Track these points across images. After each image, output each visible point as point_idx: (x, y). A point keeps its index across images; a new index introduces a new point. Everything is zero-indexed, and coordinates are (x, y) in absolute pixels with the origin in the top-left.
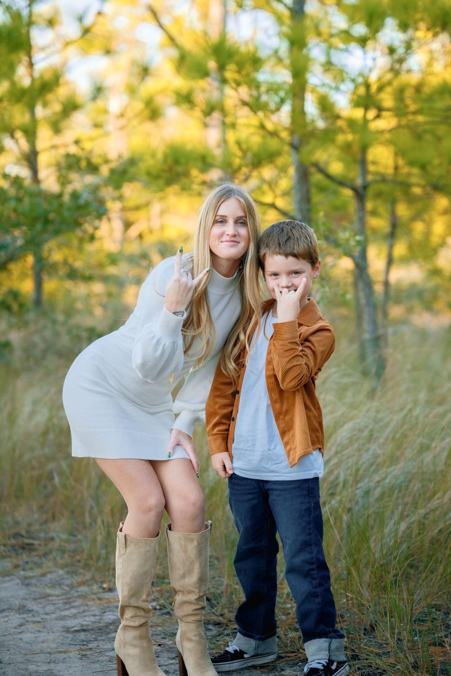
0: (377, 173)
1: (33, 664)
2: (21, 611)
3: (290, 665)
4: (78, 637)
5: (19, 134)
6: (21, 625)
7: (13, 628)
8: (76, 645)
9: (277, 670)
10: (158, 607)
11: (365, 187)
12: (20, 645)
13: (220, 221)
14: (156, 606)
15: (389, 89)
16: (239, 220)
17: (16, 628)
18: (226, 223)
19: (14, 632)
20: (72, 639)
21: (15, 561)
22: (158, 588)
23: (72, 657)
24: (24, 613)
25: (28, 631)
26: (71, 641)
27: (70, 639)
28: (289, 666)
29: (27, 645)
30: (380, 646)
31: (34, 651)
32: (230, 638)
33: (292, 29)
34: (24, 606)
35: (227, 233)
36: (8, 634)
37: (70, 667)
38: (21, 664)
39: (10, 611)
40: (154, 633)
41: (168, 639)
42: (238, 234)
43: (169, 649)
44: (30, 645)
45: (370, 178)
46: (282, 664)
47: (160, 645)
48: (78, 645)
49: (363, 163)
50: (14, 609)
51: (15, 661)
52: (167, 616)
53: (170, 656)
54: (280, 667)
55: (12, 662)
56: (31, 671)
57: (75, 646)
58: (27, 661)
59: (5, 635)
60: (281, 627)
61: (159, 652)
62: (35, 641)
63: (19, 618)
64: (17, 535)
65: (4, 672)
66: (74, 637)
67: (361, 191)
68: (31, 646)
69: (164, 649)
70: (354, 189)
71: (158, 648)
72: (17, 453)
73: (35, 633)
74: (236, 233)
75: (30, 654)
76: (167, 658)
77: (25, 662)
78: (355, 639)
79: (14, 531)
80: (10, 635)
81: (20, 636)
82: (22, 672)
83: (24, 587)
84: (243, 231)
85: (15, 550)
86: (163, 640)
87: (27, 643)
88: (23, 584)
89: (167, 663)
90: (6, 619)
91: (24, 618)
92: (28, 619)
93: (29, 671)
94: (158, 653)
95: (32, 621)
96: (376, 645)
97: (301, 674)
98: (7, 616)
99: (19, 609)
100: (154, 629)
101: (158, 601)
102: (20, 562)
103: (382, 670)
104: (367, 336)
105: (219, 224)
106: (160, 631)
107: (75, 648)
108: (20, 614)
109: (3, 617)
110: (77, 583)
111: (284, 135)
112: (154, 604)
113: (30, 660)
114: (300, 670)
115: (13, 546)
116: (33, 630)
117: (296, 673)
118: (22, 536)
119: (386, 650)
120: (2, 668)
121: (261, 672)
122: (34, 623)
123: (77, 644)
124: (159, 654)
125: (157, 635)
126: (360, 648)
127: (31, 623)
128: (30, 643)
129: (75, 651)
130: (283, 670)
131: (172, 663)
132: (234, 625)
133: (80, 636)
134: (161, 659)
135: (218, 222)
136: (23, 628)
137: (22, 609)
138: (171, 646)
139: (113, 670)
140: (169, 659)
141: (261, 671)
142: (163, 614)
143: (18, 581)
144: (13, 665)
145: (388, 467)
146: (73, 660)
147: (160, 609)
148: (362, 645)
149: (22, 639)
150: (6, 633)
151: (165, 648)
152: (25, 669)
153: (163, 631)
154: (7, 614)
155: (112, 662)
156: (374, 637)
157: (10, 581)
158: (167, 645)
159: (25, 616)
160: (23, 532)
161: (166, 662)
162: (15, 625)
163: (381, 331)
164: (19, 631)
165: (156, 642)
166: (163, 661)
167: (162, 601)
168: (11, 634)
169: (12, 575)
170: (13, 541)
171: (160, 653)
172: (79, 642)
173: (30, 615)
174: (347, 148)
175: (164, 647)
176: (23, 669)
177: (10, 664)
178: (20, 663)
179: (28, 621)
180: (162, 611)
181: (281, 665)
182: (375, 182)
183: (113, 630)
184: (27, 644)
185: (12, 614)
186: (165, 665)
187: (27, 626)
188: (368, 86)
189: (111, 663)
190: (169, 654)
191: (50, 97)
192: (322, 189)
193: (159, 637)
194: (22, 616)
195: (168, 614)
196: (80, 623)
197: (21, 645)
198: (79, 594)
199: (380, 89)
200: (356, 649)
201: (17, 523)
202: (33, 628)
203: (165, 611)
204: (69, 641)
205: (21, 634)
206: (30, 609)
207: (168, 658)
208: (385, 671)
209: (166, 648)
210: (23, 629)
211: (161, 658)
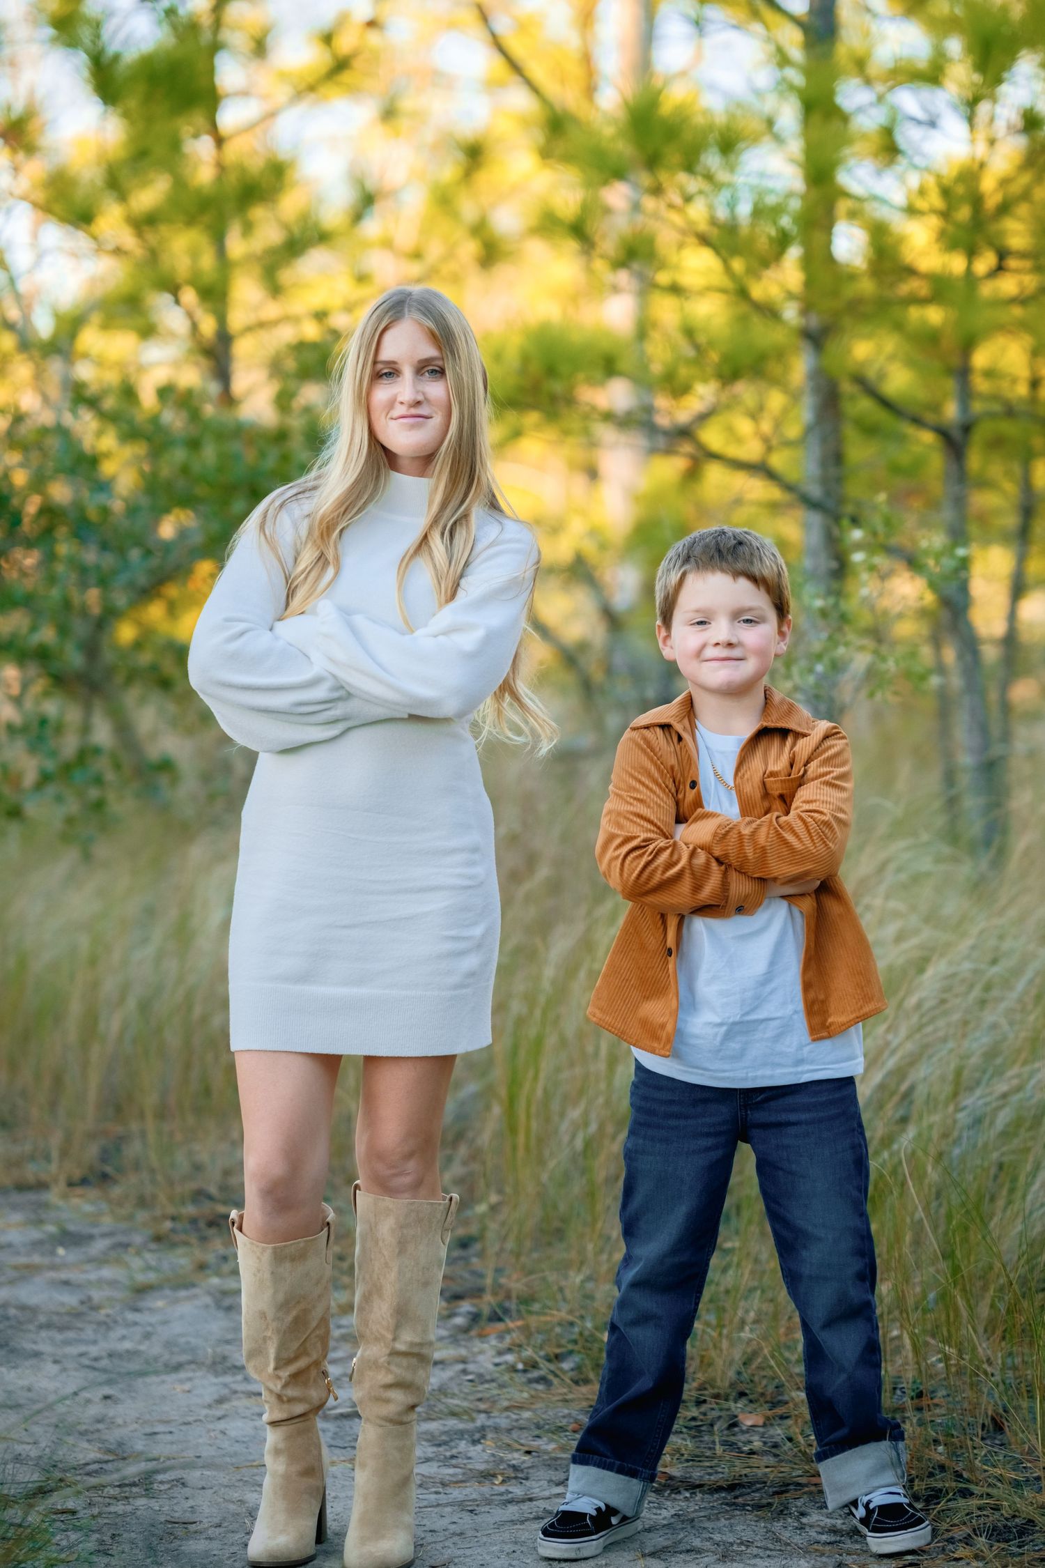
0: (995, 397)
1: (256, 1491)
2: (219, 1367)
3: (819, 1504)
4: (348, 1429)
5: (189, 296)
6: (221, 1401)
7: (205, 1407)
8: (345, 1448)
9: (790, 1514)
10: (520, 1366)
11: (967, 428)
12: (223, 1446)
13: (386, 374)
14: (516, 1363)
15: (1023, 210)
16: (426, 366)
17: (210, 1406)
18: (398, 376)
19: (206, 1416)
20: (336, 1433)
21: (198, 1254)
22: (519, 1323)
23: (339, 1475)
24: (225, 1373)
25: (238, 1414)
26: (333, 1439)
27: (330, 1434)
28: (817, 1505)
29: (237, 1447)
30: (1017, 1465)
31: (254, 1461)
32: (684, 1439)
33: (807, 72)
34: (225, 1358)
35: (400, 399)
36: (196, 1421)
37: (335, 1498)
38: (227, 1489)
39: (193, 1366)
40: (515, 1424)
41: (545, 1439)
42: (426, 399)
43: (549, 1462)
44: (245, 1445)
45: (977, 407)
46: (802, 1500)
47: (528, 1452)
48: (349, 1449)
49: (963, 373)
50: (203, 1364)
51: (214, 1482)
52: (540, 1387)
53: (554, 1479)
54: (796, 1507)
55: (209, 1484)
56: (251, 1505)
57: (343, 1451)
58: (241, 1484)
59: (188, 1423)
60: (796, 1416)
61: (529, 1468)
62: (254, 1437)
63: (215, 1384)
64: (200, 1196)
65: (192, 1507)
66: (338, 1429)
67: (956, 434)
68: (247, 1448)
69: (539, 1461)
70: (943, 433)
71: (525, 1458)
72: (197, 1011)
73: (252, 1420)
74: (420, 398)
75: (247, 1467)
76: (546, 1482)
77: (237, 1484)
78: (961, 1447)
79: (192, 1186)
80: (198, 1423)
81: (221, 1425)
82: (232, 1507)
83: (221, 1314)
84: (436, 390)
85: (198, 1230)
86: (534, 1441)
87: (237, 1441)
88: (218, 1306)
89: (547, 1493)
90: (187, 1386)
91: (225, 1385)
92: (235, 1387)
93: (247, 1505)
94: (525, 1470)
95: (243, 1392)
96: (1008, 1463)
97: (844, 1524)
98: (190, 1379)
99: (214, 1363)
100: (514, 1417)
101: (519, 1353)
102: (210, 1258)
103: (1024, 1518)
104: (966, 759)
105: (385, 381)
106: (528, 1419)
107: (344, 1456)
108: (217, 1375)
109: (181, 1382)
110: (339, 1306)
111: (791, 313)
112: (510, 1358)
113: (246, 1481)
114: (840, 1516)
115: (193, 1221)
116: (248, 1413)
117: (833, 1521)
118: (210, 1198)
119: (1031, 1473)
120: (187, 1498)
121: (756, 1519)
122: (250, 1397)
123: (346, 1445)
124: (528, 1473)
125: (521, 1428)
126: (972, 1469)
127: (242, 1395)
128: (244, 1442)
129: (344, 1461)
130: (803, 1514)
131: (559, 1494)
132: (690, 1411)
133: (351, 1428)
134: (534, 1484)
135: (381, 376)
136: (226, 1406)
137: (220, 1363)
138: (553, 1455)
139: (430, 1507)
140: (551, 1484)
141: (756, 1516)
142: (530, 1381)
143: (208, 1300)
144: (211, 1491)
145: (1025, 1063)
146: (341, 1482)
147: (525, 1371)
148: (977, 1462)
149: (227, 1432)
150: (190, 1419)
151: (541, 1459)
152: (239, 1501)
153: (535, 1421)
154: (190, 1374)
155: (426, 1489)
156: (1001, 1445)
157: (189, 1298)
158: (546, 1452)
159: (228, 1379)
160: (213, 1190)
161: (545, 1490)
162: (208, 1399)
163: (997, 750)
164: (219, 1413)
165: (522, 1445)
166: (538, 1487)
167: (528, 1353)
168: (200, 1420)
169: (193, 1285)
170: (190, 1210)
171: (531, 1471)
172: (350, 1441)
173: (239, 1377)
174: (928, 340)
175: (539, 1457)
176: (233, 1502)
177: (203, 1488)
178: (226, 1486)
179: (235, 1392)
180: (530, 1375)
181: (799, 1503)
182: (992, 416)
183: (424, 1415)
184: (237, 1444)
185: (199, 1374)
186: (543, 1499)
187: (235, 1403)
188: (977, 201)
189: (425, 1491)
190: (549, 1472)
191: (258, 213)
192: (870, 430)
193: (525, 1434)
194: (221, 1379)
195: (542, 1382)
196: (350, 1399)
197: (226, 1444)
198: (343, 1331)
199: (1004, 209)
200: (964, 1470)
201: (198, 1168)
202: (248, 1408)
203: (535, 1374)
204: (329, 1440)
205: (222, 1421)
206: (238, 1364)
207: (550, 1481)
208: (1030, 1521)
209: (544, 1460)
210: (227, 1410)
211: (533, 1482)
